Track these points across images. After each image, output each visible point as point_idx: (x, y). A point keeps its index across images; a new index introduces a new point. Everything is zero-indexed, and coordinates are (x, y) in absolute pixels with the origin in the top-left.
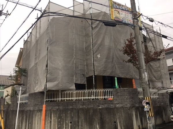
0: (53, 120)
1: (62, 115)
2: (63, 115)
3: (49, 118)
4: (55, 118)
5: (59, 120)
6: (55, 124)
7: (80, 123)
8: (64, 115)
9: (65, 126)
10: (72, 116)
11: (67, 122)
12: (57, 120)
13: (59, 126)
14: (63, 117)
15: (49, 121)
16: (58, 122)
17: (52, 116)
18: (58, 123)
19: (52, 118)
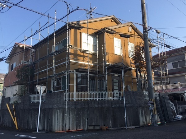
0: (72, 116)
2: (80, 113)
3: (68, 115)
4: (73, 115)
5: (77, 116)
6: (73, 120)
7: (95, 119)
9: (83, 121)
10: (89, 113)
11: (84, 118)
12: (75, 117)
13: (77, 122)
14: (80, 114)
15: (68, 118)
16: (76, 118)
17: (71, 113)
18: (76, 120)
19: (71, 115)
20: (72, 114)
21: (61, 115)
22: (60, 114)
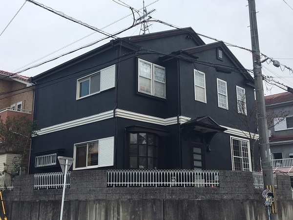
0: (123, 216)
1: (137, 209)
2: (139, 210)
3: (116, 214)
4: (126, 214)
5: (133, 217)
8: (141, 209)
10: (155, 210)
12: (128, 217)
14: (138, 213)
17: (121, 210)
19: (121, 214)
20: (122, 212)
21: (103, 213)
22: (101, 212)
